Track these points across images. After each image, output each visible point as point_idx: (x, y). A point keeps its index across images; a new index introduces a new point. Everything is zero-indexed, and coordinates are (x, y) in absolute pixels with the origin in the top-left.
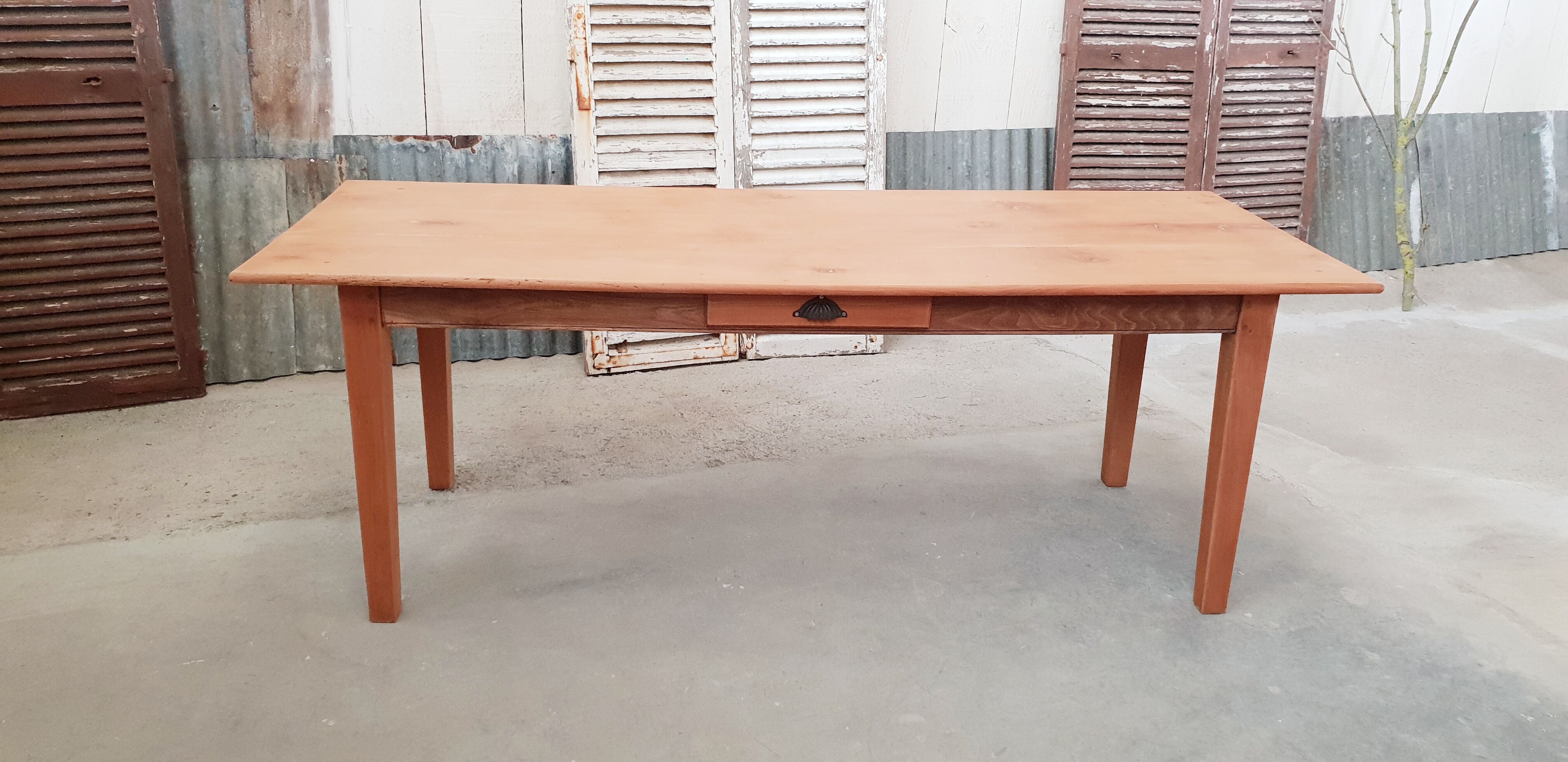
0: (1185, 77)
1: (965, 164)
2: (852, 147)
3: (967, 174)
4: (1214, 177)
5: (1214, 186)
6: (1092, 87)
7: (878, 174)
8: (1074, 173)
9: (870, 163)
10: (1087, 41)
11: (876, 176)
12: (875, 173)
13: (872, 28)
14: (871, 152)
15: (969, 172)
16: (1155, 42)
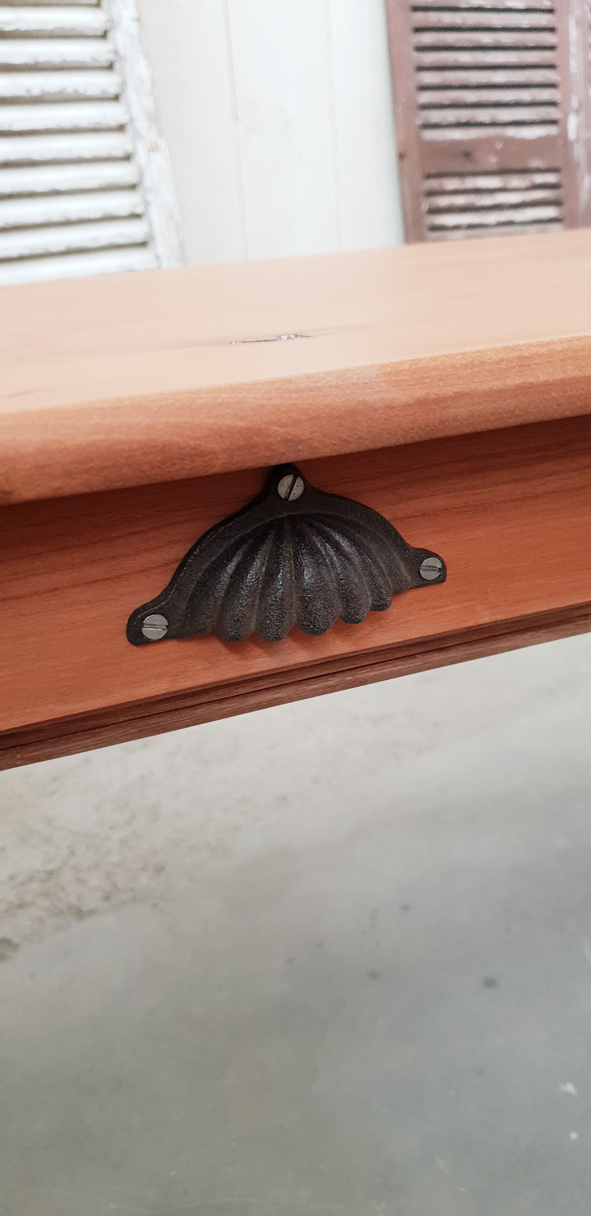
0: (550, 178)
6: (444, 201)
10: (431, 135)
13: (131, 96)
16: (511, 132)
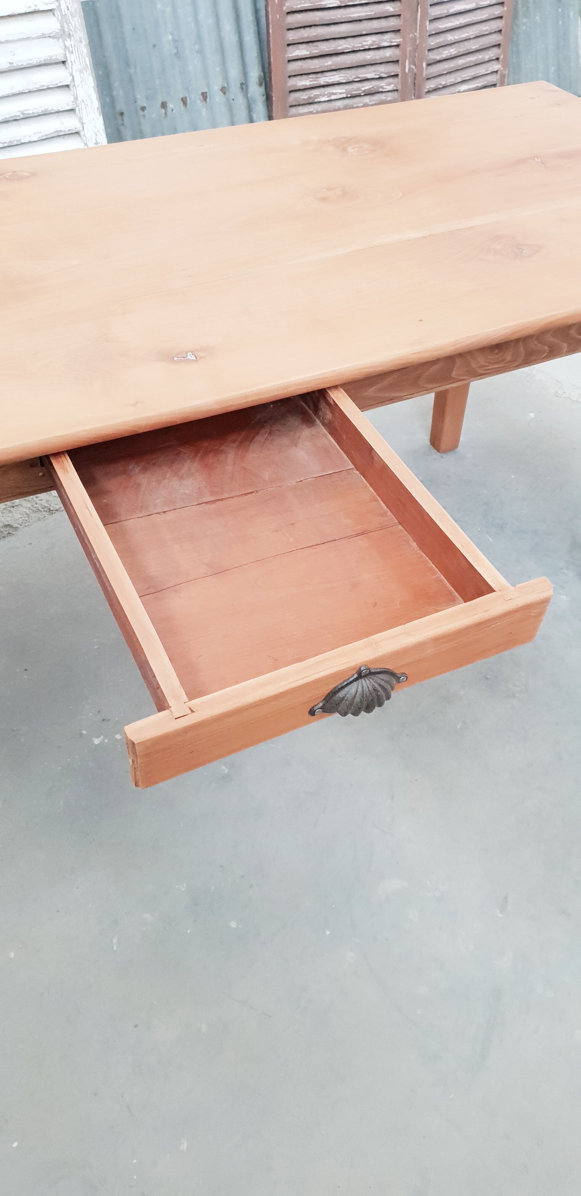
1: (170, 37)
2: (44, 36)
3: (175, 51)
4: (428, 23)
5: (428, 34)
7: (85, 72)
8: (292, 36)
9: (71, 58)
11: (82, 75)
12: (81, 71)
14: (69, 40)
15: (177, 48)
